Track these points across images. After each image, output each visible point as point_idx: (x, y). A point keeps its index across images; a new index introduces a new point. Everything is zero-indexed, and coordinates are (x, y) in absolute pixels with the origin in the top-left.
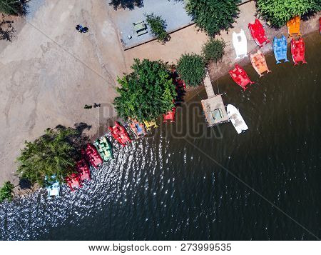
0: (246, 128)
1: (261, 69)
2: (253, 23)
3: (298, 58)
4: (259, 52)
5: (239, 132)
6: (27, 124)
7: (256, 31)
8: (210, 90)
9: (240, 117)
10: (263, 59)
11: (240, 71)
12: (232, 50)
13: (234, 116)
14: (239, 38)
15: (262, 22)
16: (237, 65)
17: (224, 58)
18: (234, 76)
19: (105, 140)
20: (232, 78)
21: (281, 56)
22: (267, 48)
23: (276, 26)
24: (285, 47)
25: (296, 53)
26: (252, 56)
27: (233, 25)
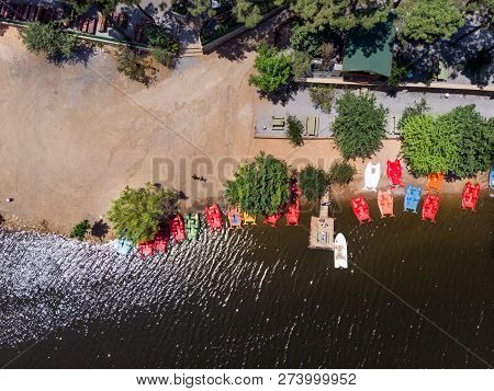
0: (345, 265)
1: (386, 209)
2: (393, 160)
3: (428, 214)
4: (389, 192)
5: (336, 266)
6: (128, 171)
7: (393, 170)
8: (324, 211)
9: (344, 252)
10: (391, 201)
11: (363, 203)
12: (361, 179)
13: (340, 248)
14: (373, 171)
15: (403, 164)
16: (362, 196)
17: (351, 183)
18: (356, 206)
19: (196, 217)
20: (352, 207)
21: (410, 205)
22: (398, 191)
23: (414, 173)
24: (418, 198)
25: (427, 208)
26: (380, 193)
27: (372, 156)
